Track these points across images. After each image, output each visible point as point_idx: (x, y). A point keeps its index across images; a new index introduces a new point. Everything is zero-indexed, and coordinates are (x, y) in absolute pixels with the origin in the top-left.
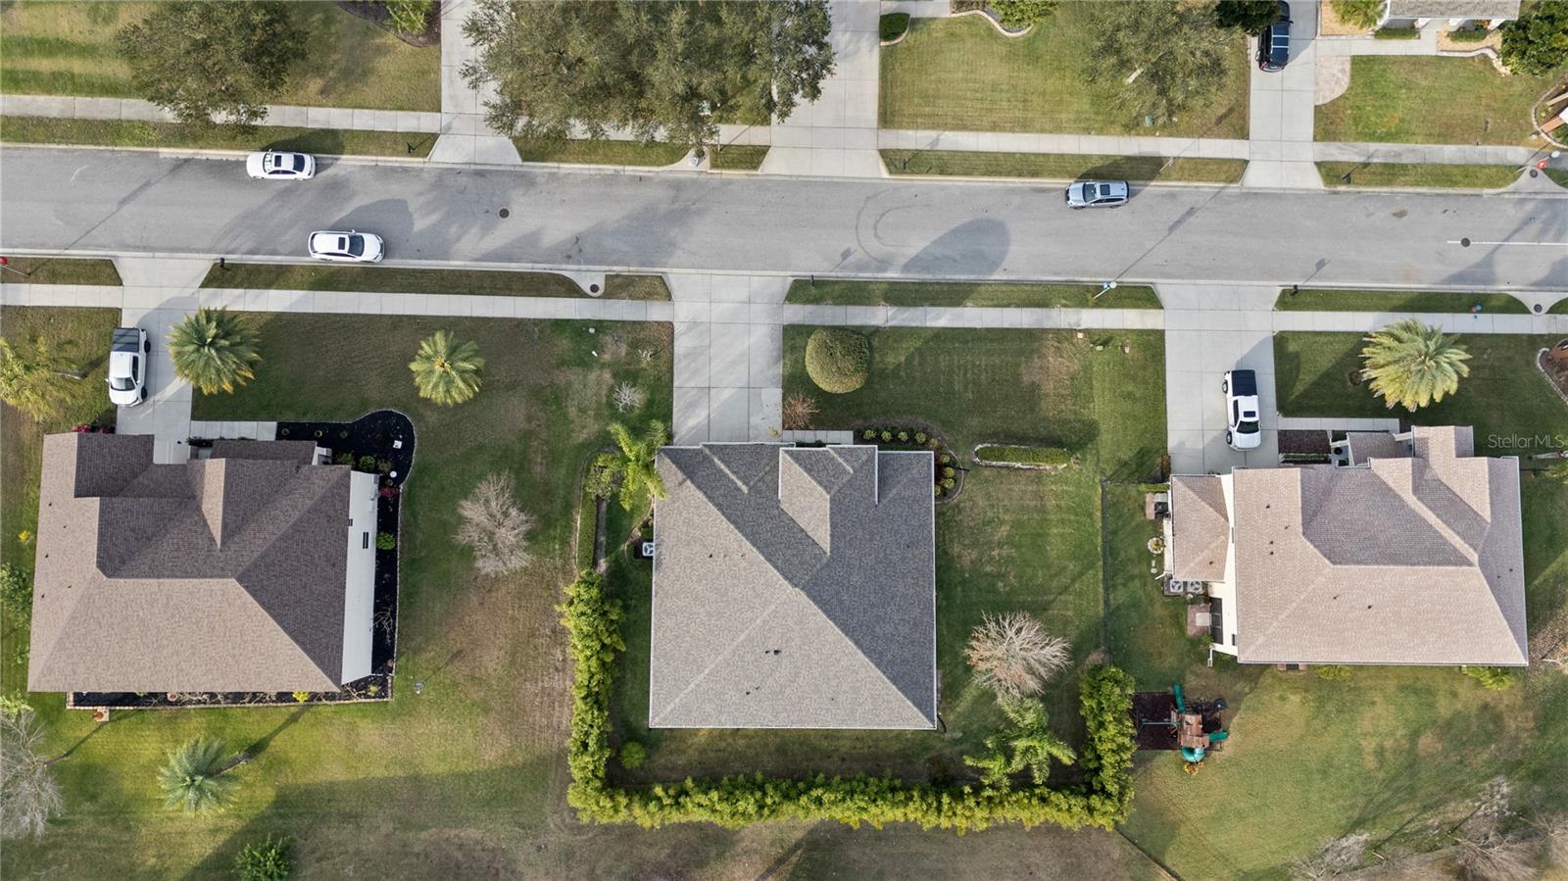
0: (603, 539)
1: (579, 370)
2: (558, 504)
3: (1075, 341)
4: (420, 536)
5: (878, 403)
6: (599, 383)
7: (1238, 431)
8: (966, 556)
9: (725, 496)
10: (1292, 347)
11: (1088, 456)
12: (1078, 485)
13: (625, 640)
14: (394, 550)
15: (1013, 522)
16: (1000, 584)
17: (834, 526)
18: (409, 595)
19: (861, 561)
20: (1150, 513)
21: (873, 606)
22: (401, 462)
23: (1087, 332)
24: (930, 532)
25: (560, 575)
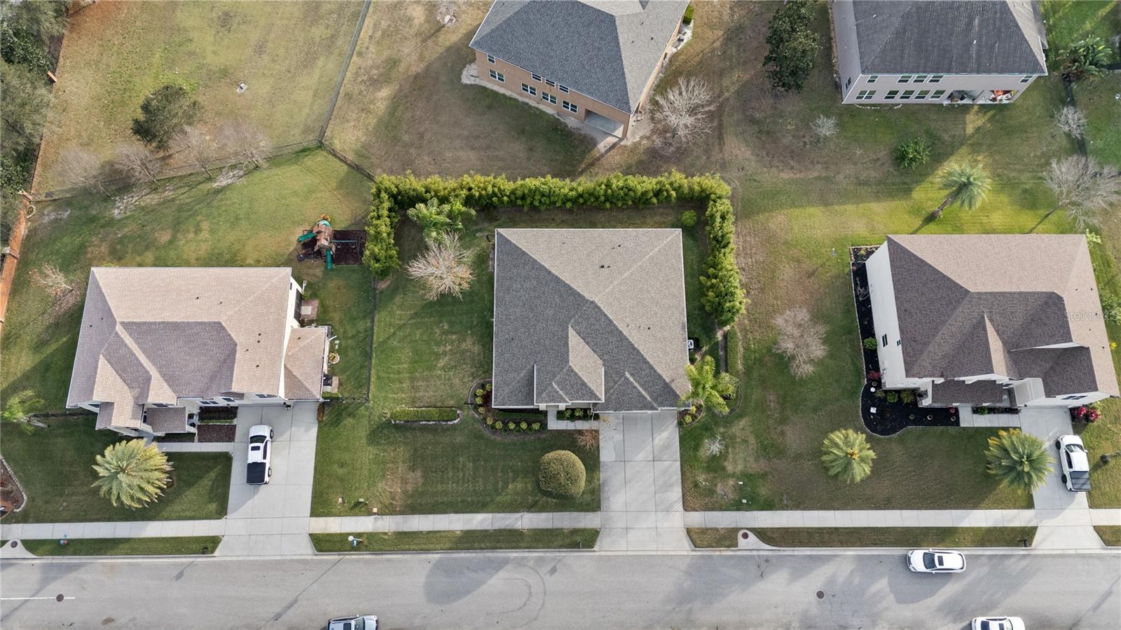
0: (721, 353)
1: (750, 471)
2: (755, 374)
3: (380, 505)
4: (849, 350)
5: (530, 451)
6: (735, 462)
7: (265, 437)
8: (470, 345)
9: (641, 370)
10: (213, 507)
11: (377, 419)
12: (385, 398)
13: (701, 283)
14: (863, 339)
15: (435, 370)
16: (446, 327)
17: (566, 344)
18: (849, 311)
19: (547, 325)
20: (335, 381)
21: (539, 297)
22: (868, 399)
23: (370, 513)
24: (496, 351)
25: (748, 328)
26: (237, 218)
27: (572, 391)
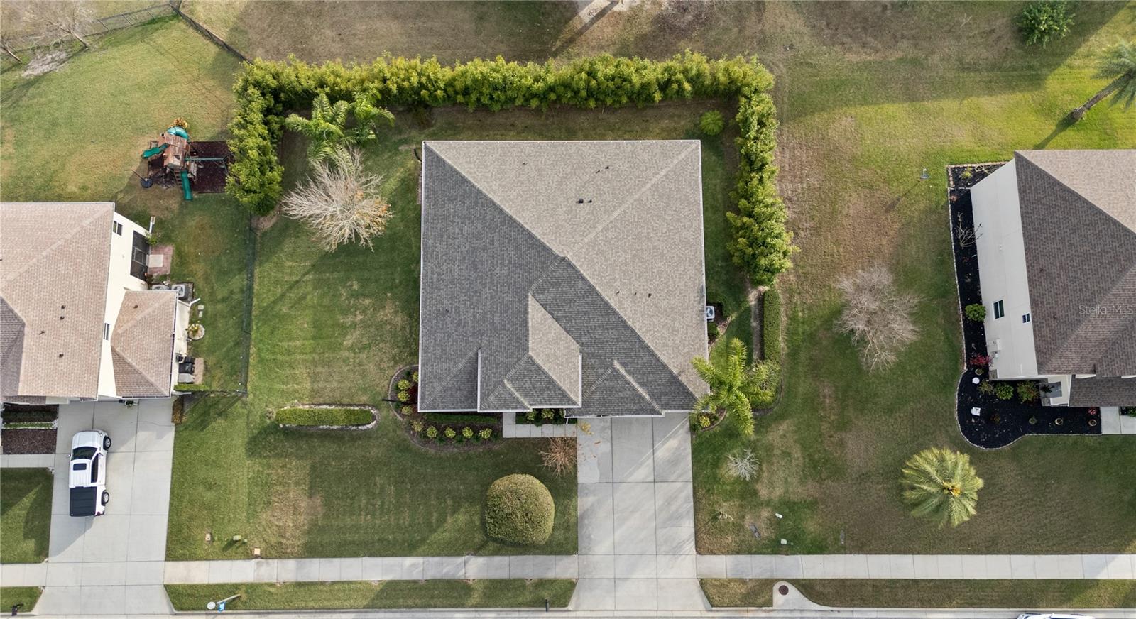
0: (754, 324)
1: (793, 498)
2: (803, 356)
3: (264, 545)
4: (941, 321)
5: (477, 469)
6: (771, 484)
7: (95, 449)
8: (390, 313)
9: (638, 357)
10: (30, 545)
11: (258, 420)
12: (270, 391)
13: (726, 220)
14: (964, 306)
15: (339, 349)
16: (356, 287)
17: (524, 323)
18: (943, 262)
19: (496, 291)
20: (199, 364)
21: (485, 249)
22: (969, 394)
23: (250, 556)
24: (424, 327)
25: (795, 287)
26: (54, 124)
27: (533, 392)
